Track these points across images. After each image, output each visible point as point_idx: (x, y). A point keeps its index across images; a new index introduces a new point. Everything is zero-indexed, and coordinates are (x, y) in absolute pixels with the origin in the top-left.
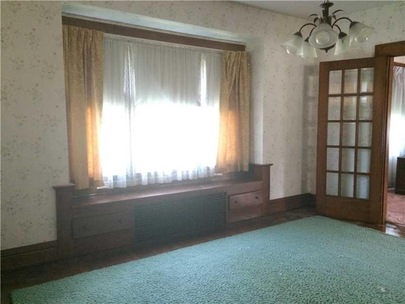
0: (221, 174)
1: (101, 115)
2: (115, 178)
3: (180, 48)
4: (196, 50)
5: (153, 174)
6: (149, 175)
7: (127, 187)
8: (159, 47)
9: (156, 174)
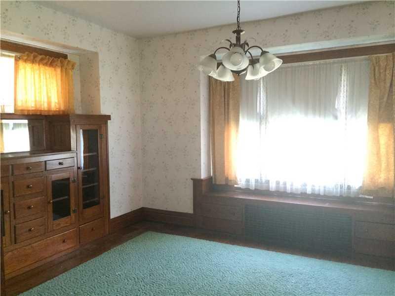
0: (372, 197)
1: (237, 131)
2: (248, 181)
3: (314, 65)
4: (334, 63)
5: (281, 183)
6: (278, 183)
7: (255, 189)
8: (290, 69)
9: (285, 184)
